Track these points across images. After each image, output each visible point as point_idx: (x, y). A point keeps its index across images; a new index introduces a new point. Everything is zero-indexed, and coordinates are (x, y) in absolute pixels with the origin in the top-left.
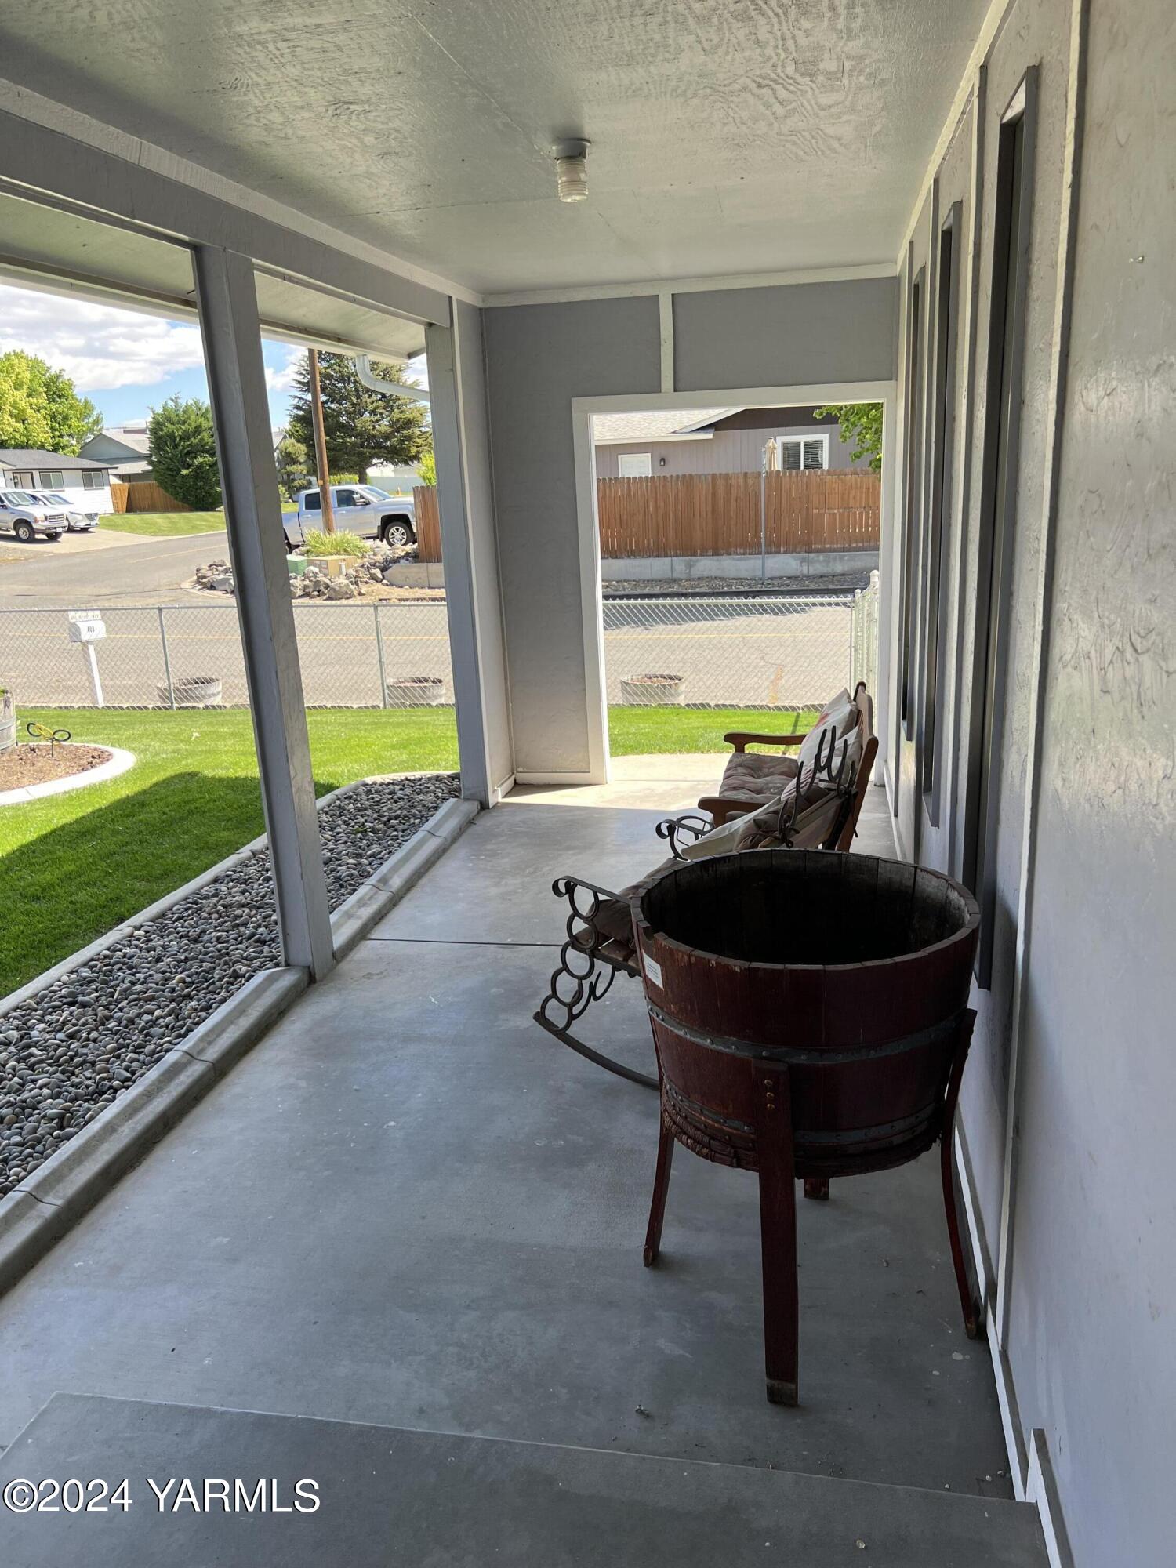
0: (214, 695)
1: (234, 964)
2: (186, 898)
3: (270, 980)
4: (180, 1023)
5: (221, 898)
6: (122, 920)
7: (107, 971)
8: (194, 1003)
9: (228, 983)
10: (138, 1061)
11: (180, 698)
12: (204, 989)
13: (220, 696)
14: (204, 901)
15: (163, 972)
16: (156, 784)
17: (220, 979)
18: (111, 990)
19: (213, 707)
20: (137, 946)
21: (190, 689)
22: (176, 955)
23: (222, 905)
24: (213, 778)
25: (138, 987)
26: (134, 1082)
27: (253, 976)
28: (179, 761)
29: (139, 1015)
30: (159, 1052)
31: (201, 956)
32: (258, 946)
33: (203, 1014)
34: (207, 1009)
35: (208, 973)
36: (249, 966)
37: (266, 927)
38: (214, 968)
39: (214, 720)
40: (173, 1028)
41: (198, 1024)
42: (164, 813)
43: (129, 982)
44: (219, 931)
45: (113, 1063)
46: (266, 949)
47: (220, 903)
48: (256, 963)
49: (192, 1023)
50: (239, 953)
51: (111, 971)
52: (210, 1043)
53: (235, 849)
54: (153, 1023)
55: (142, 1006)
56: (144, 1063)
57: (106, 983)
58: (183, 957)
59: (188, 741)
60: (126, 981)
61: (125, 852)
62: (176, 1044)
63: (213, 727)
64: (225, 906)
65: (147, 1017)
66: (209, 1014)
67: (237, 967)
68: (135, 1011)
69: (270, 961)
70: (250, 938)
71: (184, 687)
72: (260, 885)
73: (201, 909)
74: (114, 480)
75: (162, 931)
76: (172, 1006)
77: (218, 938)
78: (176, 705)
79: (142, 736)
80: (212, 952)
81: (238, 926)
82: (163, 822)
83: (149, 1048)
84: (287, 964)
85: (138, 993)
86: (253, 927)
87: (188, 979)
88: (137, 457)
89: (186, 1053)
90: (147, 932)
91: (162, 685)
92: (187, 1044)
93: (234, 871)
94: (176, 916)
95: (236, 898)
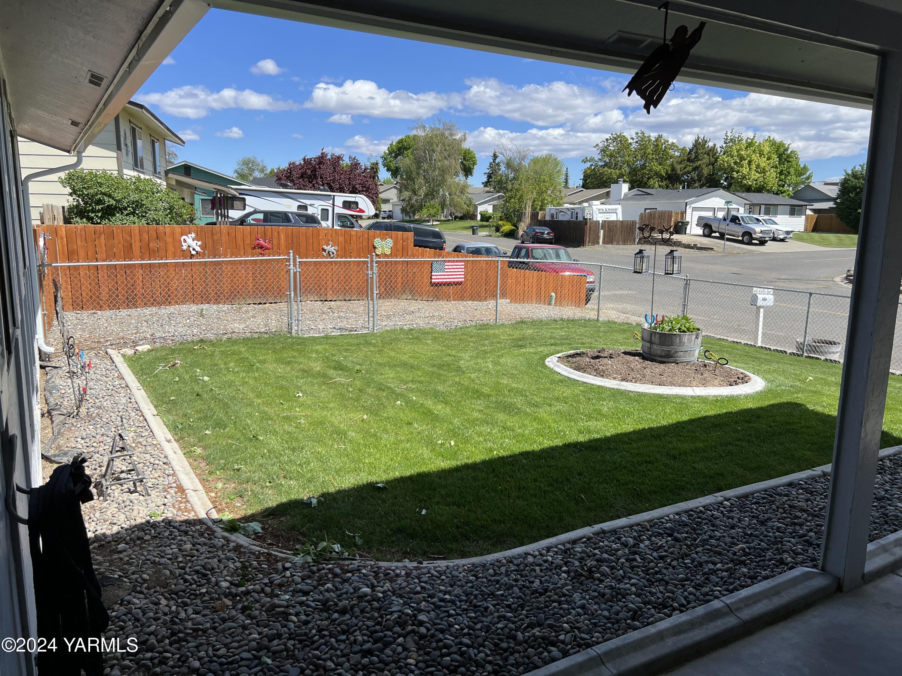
0: (833, 353)
1: (783, 552)
2: (766, 490)
3: (806, 576)
4: (732, 580)
5: (789, 500)
6: (720, 490)
7: (698, 522)
8: (745, 570)
9: (774, 564)
10: (695, 595)
11: (809, 350)
12: (756, 562)
13: (838, 354)
14: (777, 497)
15: (733, 538)
16: (773, 406)
17: (770, 560)
18: (695, 536)
19: (831, 360)
20: (722, 512)
21: (818, 346)
22: (745, 528)
23: (788, 505)
24: (813, 410)
25: (713, 541)
26: (687, 609)
27: (794, 567)
28: (793, 393)
29: (707, 562)
30: (711, 595)
31: (761, 537)
32: (805, 545)
33: (749, 581)
34: (754, 579)
35: (763, 550)
36: (794, 559)
37: (816, 533)
38: (768, 550)
39: (827, 370)
40: (726, 581)
41: (743, 587)
42: (770, 427)
43: (709, 535)
44: (781, 523)
45: (678, 589)
46: (811, 550)
47: (788, 503)
48: (800, 558)
49: (739, 585)
50: (790, 546)
51: (700, 523)
52: (747, 606)
53: (812, 465)
54: (714, 572)
55: (710, 556)
56: (698, 599)
57: (694, 529)
58: (749, 532)
59: (803, 381)
60: (707, 534)
61: (736, 445)
62: (724, 595)
63: (824, 375)
64: (790, 506)
65: (711, 566)
66: (753, 583)
67: (785, 555)
68: (704, 558)
69: (811, 561)
70: (801, 537)
71: (814, 344)
72: (821, 499)
73: (773, 502)
74: (809, 212)
75: (742, 508)
76: (730, 565)
77: (779, 528)
78: (805, 354)
79: (774, 371)
80: (770, 537)
81: (795, 524)
82: (767, 432)
83: (705, 589)
84: (823, 569)
85: (711, 546)
86: (806, 530)
87: (747, 550)
88: (829, 199)
89: (727, 605)
90: (732, 504)
91: (800, 340)
92: (729, 599)
93: (806, 483)
94: (755, 500)
95: (800, 504)
